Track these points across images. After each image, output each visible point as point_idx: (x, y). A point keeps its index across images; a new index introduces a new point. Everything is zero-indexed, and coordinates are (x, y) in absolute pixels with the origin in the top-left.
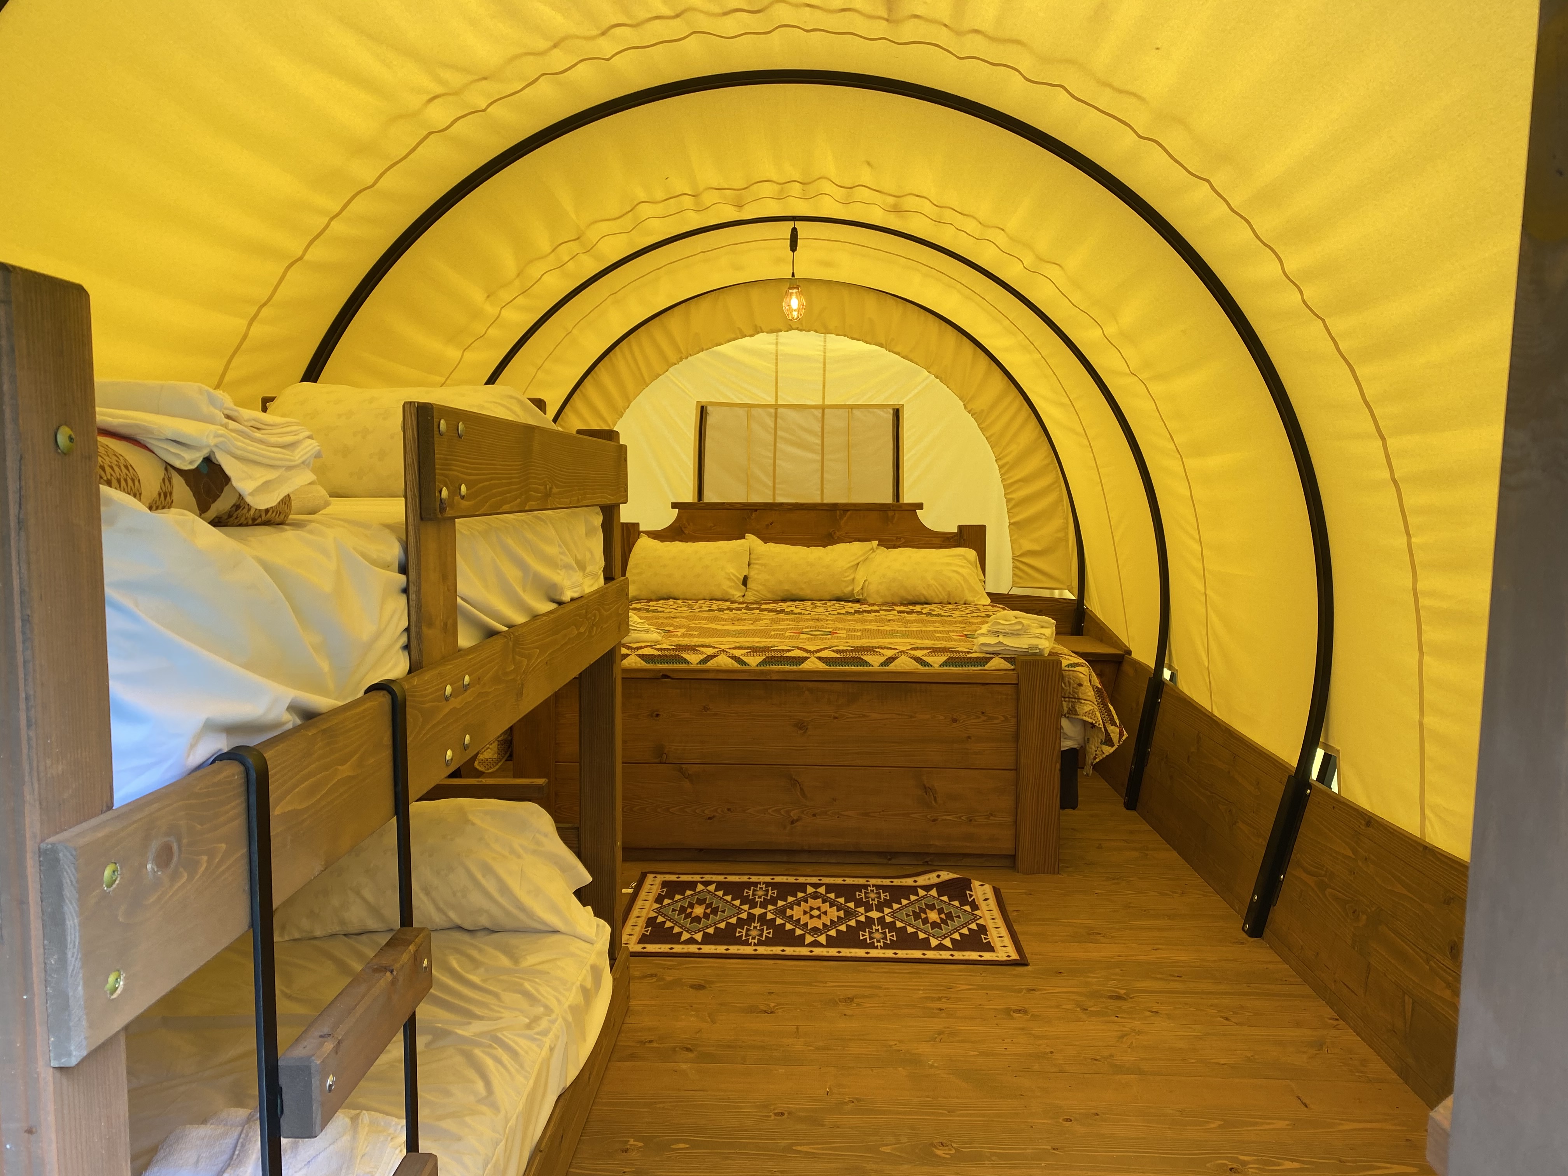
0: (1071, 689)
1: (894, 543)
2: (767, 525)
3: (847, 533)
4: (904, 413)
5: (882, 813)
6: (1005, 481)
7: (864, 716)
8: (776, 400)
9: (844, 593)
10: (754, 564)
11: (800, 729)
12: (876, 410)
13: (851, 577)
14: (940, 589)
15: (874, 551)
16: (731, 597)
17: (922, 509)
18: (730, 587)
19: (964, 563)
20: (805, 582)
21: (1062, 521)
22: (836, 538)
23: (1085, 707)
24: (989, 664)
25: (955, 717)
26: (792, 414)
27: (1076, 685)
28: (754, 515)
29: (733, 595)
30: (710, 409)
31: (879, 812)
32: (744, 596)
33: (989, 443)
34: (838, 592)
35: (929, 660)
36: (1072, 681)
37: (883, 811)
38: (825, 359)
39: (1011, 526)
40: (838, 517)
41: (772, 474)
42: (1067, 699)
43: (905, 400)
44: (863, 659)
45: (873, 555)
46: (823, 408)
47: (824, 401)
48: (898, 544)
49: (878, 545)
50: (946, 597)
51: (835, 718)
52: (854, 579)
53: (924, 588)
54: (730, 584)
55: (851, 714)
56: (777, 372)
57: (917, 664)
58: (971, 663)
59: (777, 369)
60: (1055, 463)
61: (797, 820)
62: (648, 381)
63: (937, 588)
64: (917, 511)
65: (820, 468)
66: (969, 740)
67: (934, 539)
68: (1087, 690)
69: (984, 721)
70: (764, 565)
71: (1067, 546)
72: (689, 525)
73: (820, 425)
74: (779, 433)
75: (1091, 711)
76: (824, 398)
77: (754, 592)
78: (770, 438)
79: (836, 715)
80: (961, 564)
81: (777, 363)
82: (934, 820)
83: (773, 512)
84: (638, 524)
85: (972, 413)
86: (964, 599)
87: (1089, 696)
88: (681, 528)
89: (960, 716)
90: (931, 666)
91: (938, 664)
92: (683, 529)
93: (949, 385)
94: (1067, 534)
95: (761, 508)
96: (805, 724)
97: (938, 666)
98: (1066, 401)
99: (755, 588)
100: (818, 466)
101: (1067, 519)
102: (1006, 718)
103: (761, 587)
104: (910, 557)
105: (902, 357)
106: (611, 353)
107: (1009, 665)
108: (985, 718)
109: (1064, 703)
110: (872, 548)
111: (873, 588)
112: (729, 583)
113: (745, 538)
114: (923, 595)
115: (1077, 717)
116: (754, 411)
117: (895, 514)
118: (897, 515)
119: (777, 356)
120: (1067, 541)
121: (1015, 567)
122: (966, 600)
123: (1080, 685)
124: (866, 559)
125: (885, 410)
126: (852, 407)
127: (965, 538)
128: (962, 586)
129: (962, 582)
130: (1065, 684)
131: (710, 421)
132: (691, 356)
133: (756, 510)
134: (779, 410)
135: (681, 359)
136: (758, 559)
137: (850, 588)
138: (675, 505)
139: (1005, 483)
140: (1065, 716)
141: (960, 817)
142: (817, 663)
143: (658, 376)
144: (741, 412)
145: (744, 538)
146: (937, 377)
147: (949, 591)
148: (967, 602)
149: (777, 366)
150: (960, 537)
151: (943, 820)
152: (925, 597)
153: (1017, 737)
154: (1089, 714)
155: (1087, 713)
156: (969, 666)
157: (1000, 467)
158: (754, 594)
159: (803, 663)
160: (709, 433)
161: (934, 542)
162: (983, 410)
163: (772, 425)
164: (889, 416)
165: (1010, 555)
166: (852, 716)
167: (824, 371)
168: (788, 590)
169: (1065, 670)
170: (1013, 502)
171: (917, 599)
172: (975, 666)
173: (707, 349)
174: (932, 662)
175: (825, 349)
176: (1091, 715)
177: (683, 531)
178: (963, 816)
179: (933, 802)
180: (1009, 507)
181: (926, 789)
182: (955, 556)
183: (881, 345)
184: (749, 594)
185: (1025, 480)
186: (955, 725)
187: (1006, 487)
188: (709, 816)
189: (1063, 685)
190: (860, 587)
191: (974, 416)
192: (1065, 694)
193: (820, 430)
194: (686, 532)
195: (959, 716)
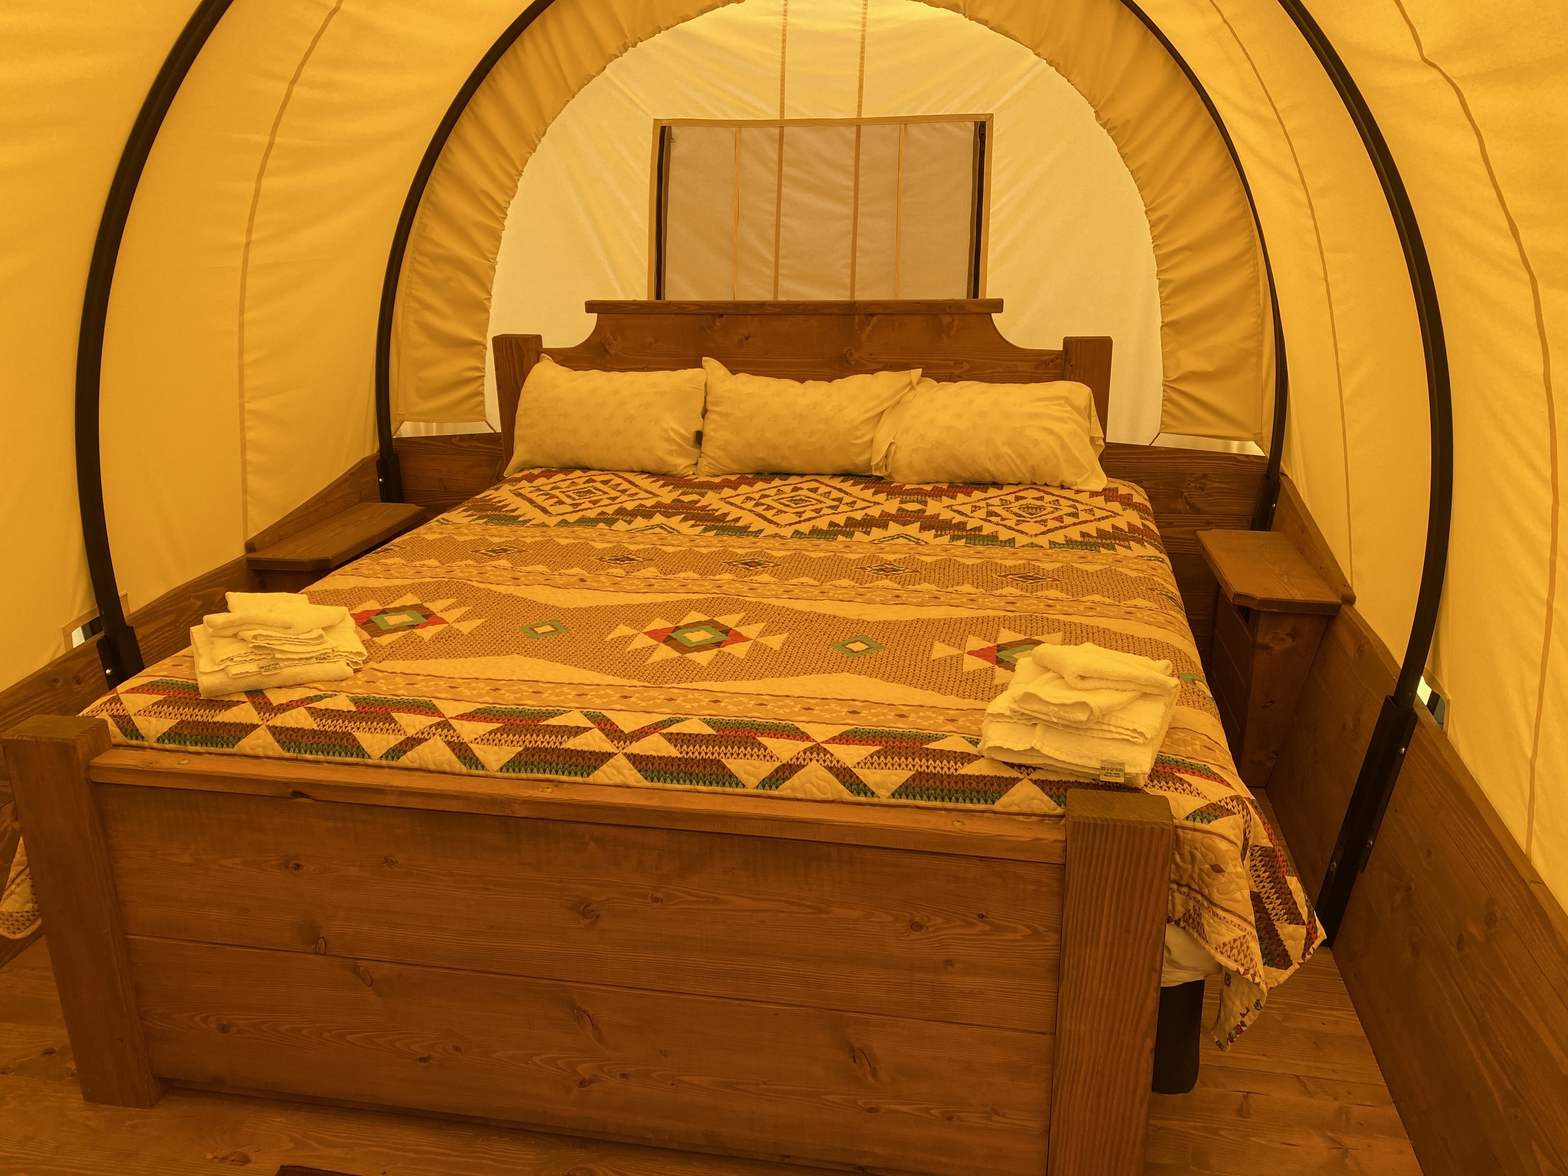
0: (1197, 870)
1: (950, 371)
2: (740, 341)
3: (871, 354)
4: (995, 129)
5: (763, 1086)
6: (1160, 249)
7: (717, 901)
8: (782, 112)
9: (855, 464)
10: (712, 412)
11: (584, 915)
12: (946, 125)
13: (867, 438)
14: (1018, 461)
15: (913, 388)
16: (672, 469)
17: (1001, 311)
18: (670, 453)
19: (1067, 412)
20: (790, 447)
21: (1254, 320)
22: (853, 363)
23: (1223, 929)
24: (1005, 799)
25: (917, 919)
26: (808, 136)
27: (1208, 866)
28: (718, 324)
29: (675, 466)
30: (675, 131)
31: (757, 1084)
32: (696, 464)
33: (1136, 181)
34: (845, 464)
35: (869, 776)
36: (1199, 855)
37: (764, 1083)
38: (863, 37)
39: (1165, 329)
40: (856, 327)
41: (774, 241)
42: (1185, 890)
43: (996, 106)
44: (724, 767)
45: (910, 396)
46: (858, 124)
47: (860, 112)
48: (958, 372)
49: (923, 375)
50: (1028, 475)
51: (656, 900)
52: (872, 441)
53: (990, 459)
54: (670, 448)
55: (690, 894)
56: (783, 64)
57: (842, 787)
58: (964, 792)
59: (783, 57)
60: (1250, 217)
61: (591, 1082)
62: (574, 88)
63: (1012, 460)
64: (994, 316)
65: (851, 228)
66: (950, 968)
67: (1019, 363)
68: (1233, 886)
69: (984, 933)
70: (725, 415)
71: (1259, 366)
72: (615, 340)
73: (853, 154)
74: (786, 170)
75: (1238, 943)
76: (860, 107)
77: (712, 461)
78: (774, 180)
79: (659, 895)
80: (1059, 414)
81: (784, 47)
82: (871, 1110)
83: (749, 318)
84: (538, 338)
85: (1108, 127)
86: (1060, 479)
87: (1236, 901)
88: (603, 346)
89: (929, 919)
90: (873, 794)
91: (888, 790)
92: (607, 347)
93: (1072, 78)
94: (1261, 343)
95: (729, 311)
96: (593, 907)
97: (889, 794)
98: (1267, 111)
99: (712, 455)
100: (847, 226)
101: (1262, 317)
102: (1035, 933)
103: (719, 453)
104: (971, 402)
105: (991, 29)
106: (515, 43)
107: (1053, 804)
108: (986, 928)
109: (1177, 895)
110: (911, 383)
111: (903, 457)
112: (667, 446)
113: (701, 367)
114: (988, 471)
115: (1203, 943)
116: (746, 133)
117: (953, 321)
118: (957, 322)
119: (784, 35)
120: (1260, 356)
121: (1167, 399)
122: (1063, 481)
123: (1217, 869)
124: (898, 403)
125: (962, 124)
126: (906, 122)
127: (1073, 362)
128: (1056, 456)
129: (1058, 450)
130: (1182, 856)
131: (677, 151)
132: (641, 41)
133: (721, 315)
134: (786, 130)
135: (626, 48)
136: (717, 404)
137: (864, 457)
138: (591, 307)
139: (1159, 253)
140: (1177, 923)
141: (927, 1110)
142: (626, 772)
143: (589, 78)
144: (725, 135)
145: (699, 365)
146: (1050, 64)
147: (1032, 465)
148: (1066, 485)
149: (784, 53)
150: (1066, 360)
151: (891, 1111)
152: (992, 475)
153: (1057, 971)
154: (1232, 948)
155: (1228, 948)
156: (957, 800)
157: (1153, 225)
158: (709, 463)
159: (596, 768)
160: (675, 172)
161: (1020, 369)
162: (1128, 122)
163: (775, 157)
164: (968, 135)
165: (1159, 378)
166: (690, 898)
167: (862, 58)
168: (762, 459)
169: (1184, 828)
170: (1169, 288)
171: (977, 477)
172: (972, 801)
173: (667, 28)
174: (875, 783)
175: (864, 18)
176: (1235, 951)
177: (607, 351)
178: (932, 1109)
179: (869, 1077)
180: (1163, 295)
181: (854, 1053)
182: (1051, 399)
183: (955, 8)
184: (703, 462)
185: (1194, 248)
186: (915, 935)
187: (1160, 260)
188: (421, 1056)
189: (1178, 858)
190: (883, 454)
191: (1113, 133)
192: (1181, 877)
193: (852, 162)
194: (612, 352)
195: (925, 919)
